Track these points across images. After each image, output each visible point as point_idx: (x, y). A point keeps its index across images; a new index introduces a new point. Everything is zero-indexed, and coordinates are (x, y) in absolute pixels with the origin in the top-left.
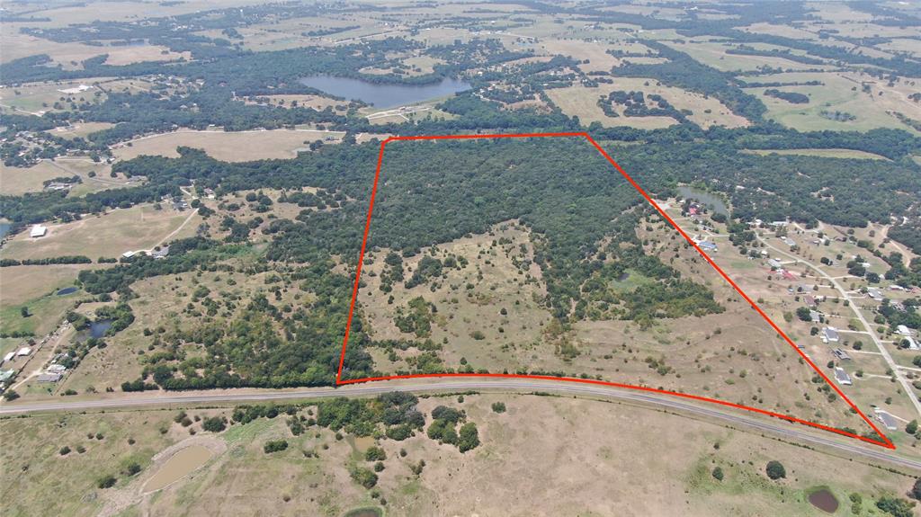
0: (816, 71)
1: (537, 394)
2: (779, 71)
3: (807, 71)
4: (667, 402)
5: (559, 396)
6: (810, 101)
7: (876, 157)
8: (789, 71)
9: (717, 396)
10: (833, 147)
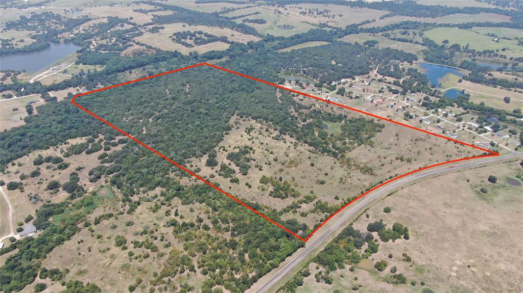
0: (249, 7)
1: (388, 195)
2: (235, 10)
3: (244, 8)
4: (429, 173)
5: (396, 192)
6: (267, 22)
7: (326, 43)
8: (238, 9)
9: (437, 161)
10: (306, 41)
